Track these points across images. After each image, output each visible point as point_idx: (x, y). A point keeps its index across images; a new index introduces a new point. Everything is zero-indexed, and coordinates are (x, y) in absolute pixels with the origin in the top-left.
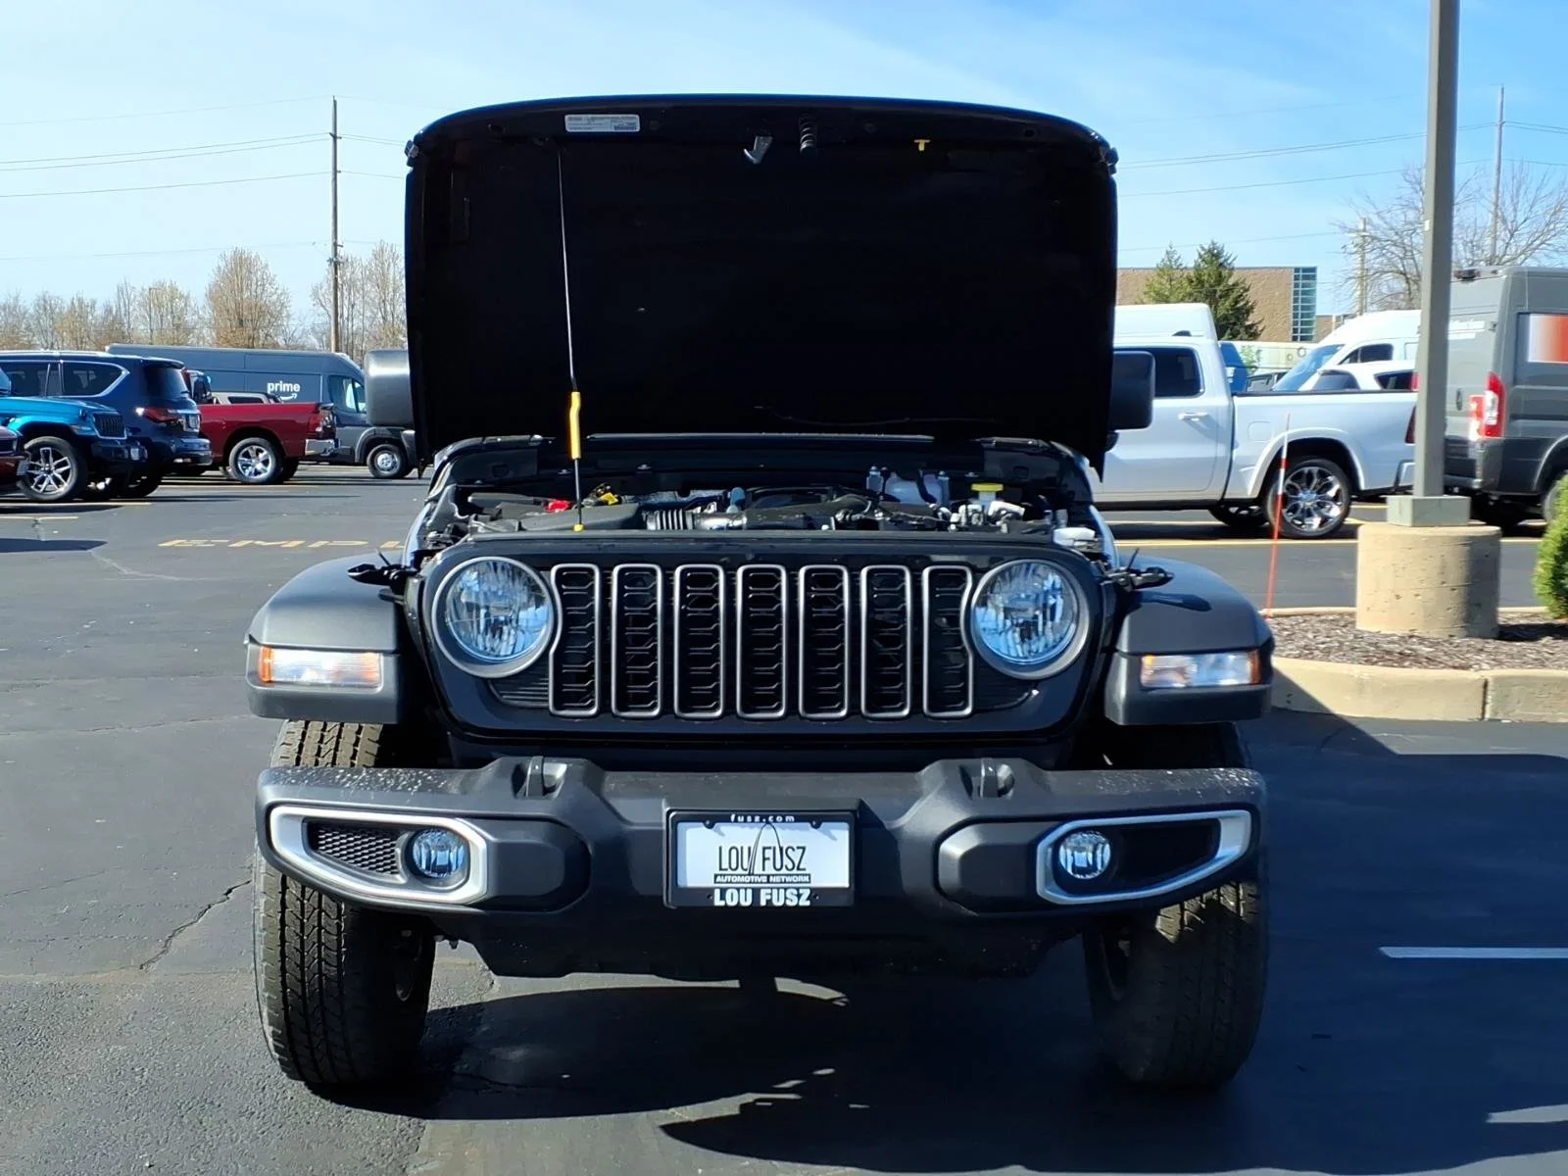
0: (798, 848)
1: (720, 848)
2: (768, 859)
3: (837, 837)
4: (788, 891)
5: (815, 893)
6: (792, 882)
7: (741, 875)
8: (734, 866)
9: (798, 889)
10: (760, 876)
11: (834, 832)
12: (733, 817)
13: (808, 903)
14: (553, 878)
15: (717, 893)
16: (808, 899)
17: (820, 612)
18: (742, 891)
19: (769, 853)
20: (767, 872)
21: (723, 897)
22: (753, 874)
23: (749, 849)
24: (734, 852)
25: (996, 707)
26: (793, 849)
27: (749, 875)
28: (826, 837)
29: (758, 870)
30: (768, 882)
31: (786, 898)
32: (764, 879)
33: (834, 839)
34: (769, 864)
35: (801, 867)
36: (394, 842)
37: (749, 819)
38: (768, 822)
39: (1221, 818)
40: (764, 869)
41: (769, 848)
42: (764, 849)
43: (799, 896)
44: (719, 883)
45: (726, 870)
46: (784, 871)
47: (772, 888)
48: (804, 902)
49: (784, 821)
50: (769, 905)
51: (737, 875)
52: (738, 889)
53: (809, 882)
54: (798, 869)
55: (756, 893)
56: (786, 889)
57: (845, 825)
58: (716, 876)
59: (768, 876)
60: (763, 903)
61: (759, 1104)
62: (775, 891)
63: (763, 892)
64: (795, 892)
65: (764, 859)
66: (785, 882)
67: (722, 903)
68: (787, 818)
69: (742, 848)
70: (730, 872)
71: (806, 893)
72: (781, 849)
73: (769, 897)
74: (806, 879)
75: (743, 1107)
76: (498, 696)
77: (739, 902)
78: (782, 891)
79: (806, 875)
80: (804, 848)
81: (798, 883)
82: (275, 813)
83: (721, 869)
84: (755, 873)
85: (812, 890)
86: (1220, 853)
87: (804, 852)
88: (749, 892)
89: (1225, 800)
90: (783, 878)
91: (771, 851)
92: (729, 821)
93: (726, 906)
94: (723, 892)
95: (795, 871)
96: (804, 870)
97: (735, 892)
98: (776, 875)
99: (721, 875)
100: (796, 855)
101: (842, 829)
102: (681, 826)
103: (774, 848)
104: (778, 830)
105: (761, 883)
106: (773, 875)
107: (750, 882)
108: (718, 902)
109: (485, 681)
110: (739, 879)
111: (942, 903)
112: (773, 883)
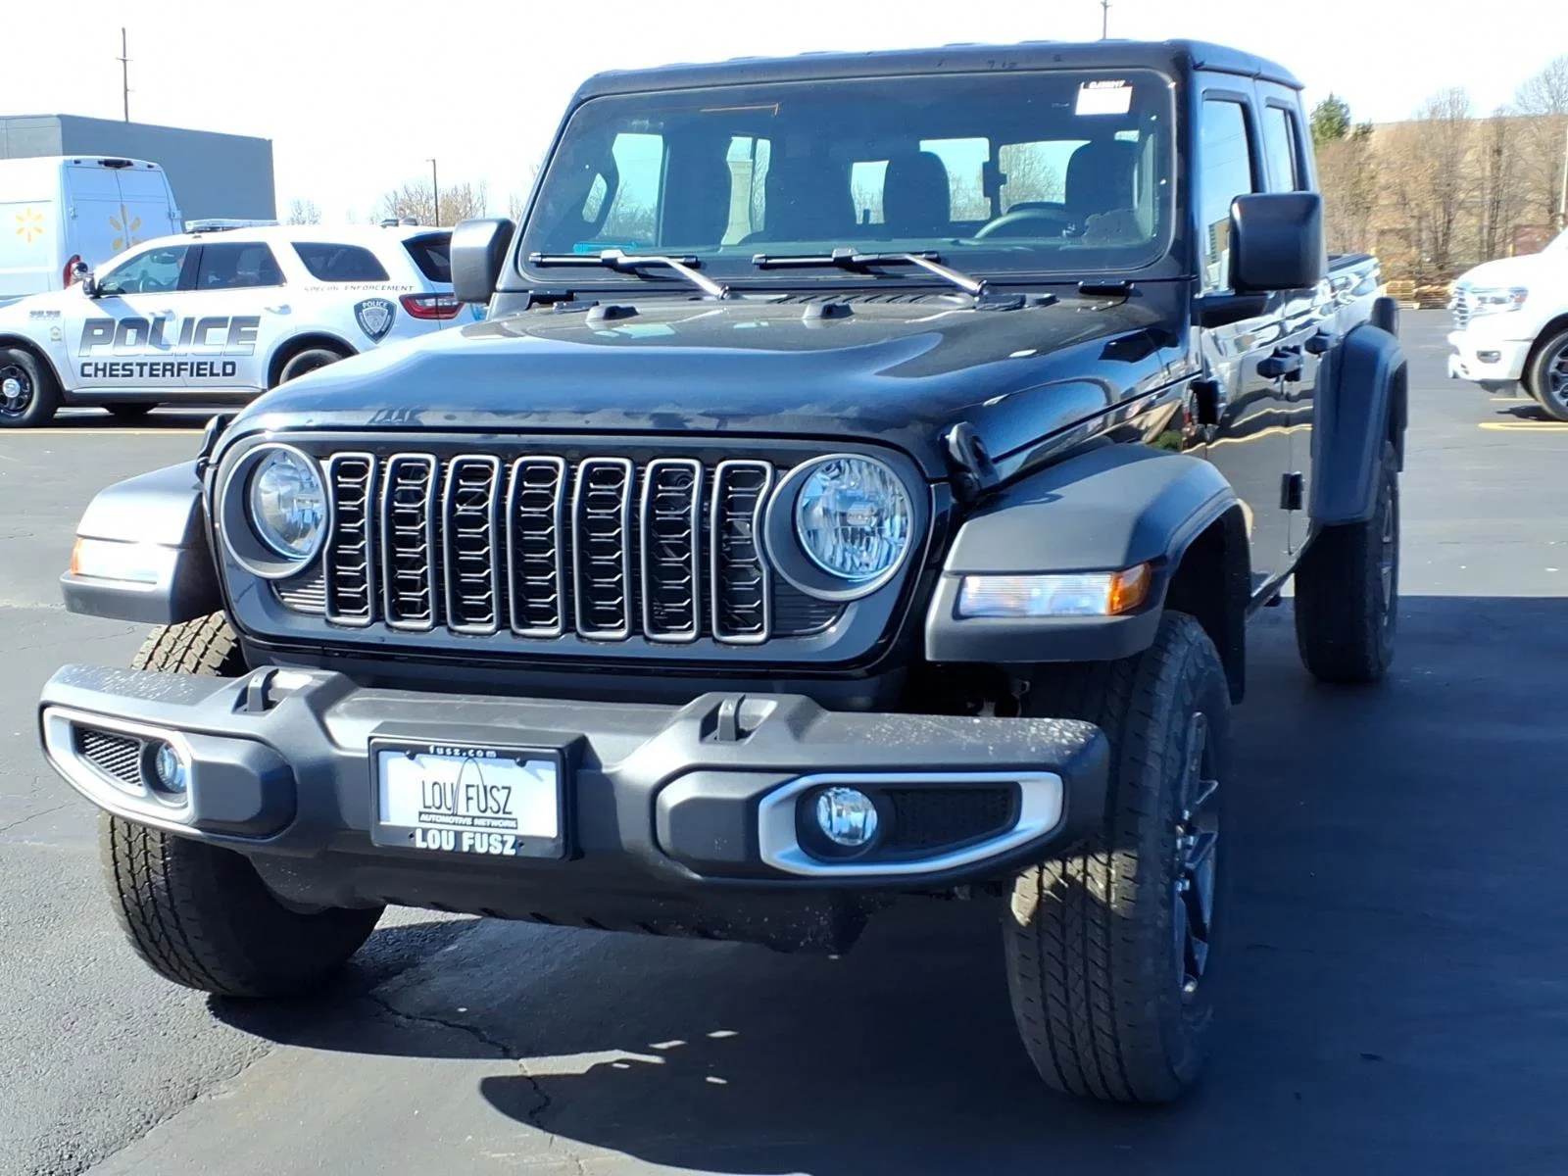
0: (504, 788)
1: (424, 783)
2: (472, 798)
3: (543, 777)
4: (492, 837)
5: (519, 843)
6: (498, 827)
7: (445, 815)
8: (437, 804)
9: (502, 835)
10: (464, 817)
11: (542, 772)
12: (432, 750)
13: (512, 852)
14: (250, 804)
15: (419, 834)
16: (513, 847)
18: (444, 833)
19: (472, 792)
20: (471, 813)
21: (424, 839)
22: (456, 815)
23: (452, 785)
24: (437, 787)
25: (796, 631)
26: (498, 790)
27: (453, 815)
28: (532, 777)
29: (462, 810)
30: (473, 825)
31: (489, 845)
32: (469, 821)
33: (540, 779)
34: (473, 804)
35: (507, 810)
36: (138, 752)
37: (448, 751)
38: (469, 757)
39: (1024, 781)
40: (468, 810)
41: (473, 786)
42: (468, 786)
43: (503, 843)
44: (422, 822)
45: (430, 807)
46: (489, 813)
47: (475, 833)
48: (509, 851)
49: (485, 756)
50: (472, 851)
51: (441, 815)
52: (440, 831)
53: (516, 828)
54: (504, 813)
55: (458, 835)
56: (489, 835)
57: (552, 765)
58: (421, 814)
59: (473, 818)
60: (466, 848)
62: (478, 836)
63: (465, 836)
64: (500, 838)
66: (490, 826)
67: (424, 846)
68: (488, 753)
69: (444, 784)
70: (433, 810)
71: (511, 840)
72: (485, 788)
73: (471, 842)
74: (513, 824)
76: (280, 598)
77: (441, 846)
78: (485, 836)
79: (514, 819)
80: (509, 788)
81: (503, 828)
82: (48, 712)
83: (425, 807)
84: (459, 813)
85: (517, 837)
86: (1020, 826)
87: (509, 793)
88: (452, 835)
90: (489, 821)
91: (475, 789)
92: (428, 753)
93: (427, 849)
94: (425, 832)
95: (501, 815)
96: (510, 813)
97: (437, 833)
98: (482, 818)
99: (426, 813)
100: (501, 796)
101: (548, 769)
102: (382, 754)
103: (478, 787)
104: (480, 765)
105: (465, 825)
106: (479, 817)
107: (454, 824)
108: (420, 844)
109: (268, 581)
110: (443, 819)
111: (662, 862)
112: (477, 826)
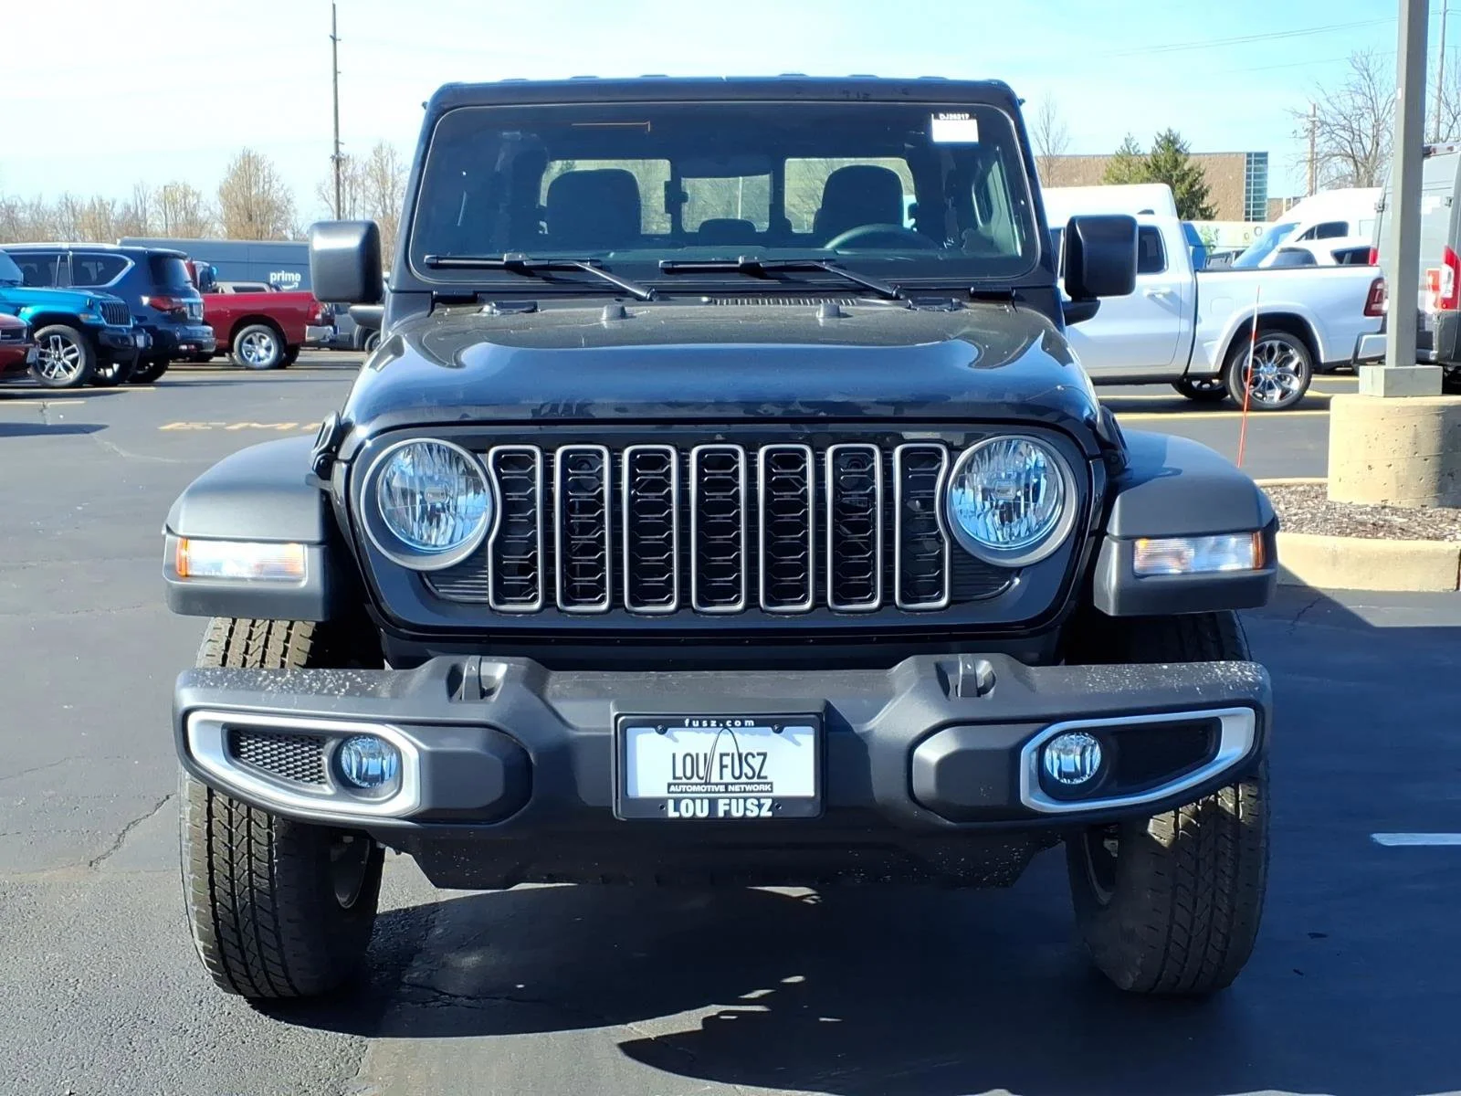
0: (759, 754)
1: (674, 756)
2: (726, 766)
3: (801, 742)
4: (749, 802)
5: (778, 803)
6: (752, 792)
7: (696, 784)
8: (689, 774)
9: (758, 799)
10: (717, 784)
11: (798, 737)
12: (687, 722)
13: (770, 814)
14: (492, 789)
15: (671, 804)
16: (769, 810)
17: (782, 496)
18: (698, 802)
19: (727, 761)
20: (725, 780)
21: (677, 808)
22: (710, 784)
23: (705, 755)
24: (688, 759)
25: (976, 597)
26: (754, 756)
27: (706, 784)
28: (791, 743)
29: (715, 778)
30: (726, 791)
31: (746, 809)
32: (722, 788)
33: (798, 744)
34: (727, 772)
35: (762, 774)
36: (321, 750)
37: (705, 723)
38: (725, 727)
39: (1225, 716)
40: (721, 778)
41: (728, 755)
42: (722, 755)
43: (760, 806)
44: (673, 792)
45: (680, 778)
46: (744, 779)
47: (730, 799)
48: (766, 813)
49: (743, 725)
50: (728, 817)
51: (692, 784)
52: (693, 800)
53: (771, 791)
54: (759, 777)
55: (713, 804)
56: (745, 799)
57: (810, 729)
58: (669, 785)
59: (726, 785)
60: (721, 814)
61: (723, 1017)
62: (734, 801)
63: (721, 802)
64: (756, 802)
65: (722, 767)
66: (745, 791)
67: (677, 815)
68: (746, 722)
69: (697, 755)
70: (684, 780)
71: (768, 803)
72: (740, 755)
73: (727, 808)
74: (768, 787)
75: (706, 1021)
76: (432, 588)
77: (694, 813)
78: (741, 801)
79: (768, 783)
80: (765, 755)
81: (758, 792)
82: (193, 719)
83: (675, 778)
84: (712, 781)
85: (775, 800)
86: (1221, 754)
87: (765, 759)
88: (706, 803)
89: (1226, 697)
90: (742, 786)
91: (730, 758)
92: (682, 725)
93: (681, 818)
94: (677, 802)
95: (755, 780)
96: (765, 778)
97: (690, 802)
98: (735, 784)
99: (675, 784)
100: (756, 762)
101: (804, 733)
102: (629, 730)
103: (733, 755)
104: (737, 735)
105: (719, 792)
106: (732, 784)
107: (707, 792)
108: (672, 814)
109: (419, 573)
110: (694, 788)
111: (916, 812)
112: (731, 792)
